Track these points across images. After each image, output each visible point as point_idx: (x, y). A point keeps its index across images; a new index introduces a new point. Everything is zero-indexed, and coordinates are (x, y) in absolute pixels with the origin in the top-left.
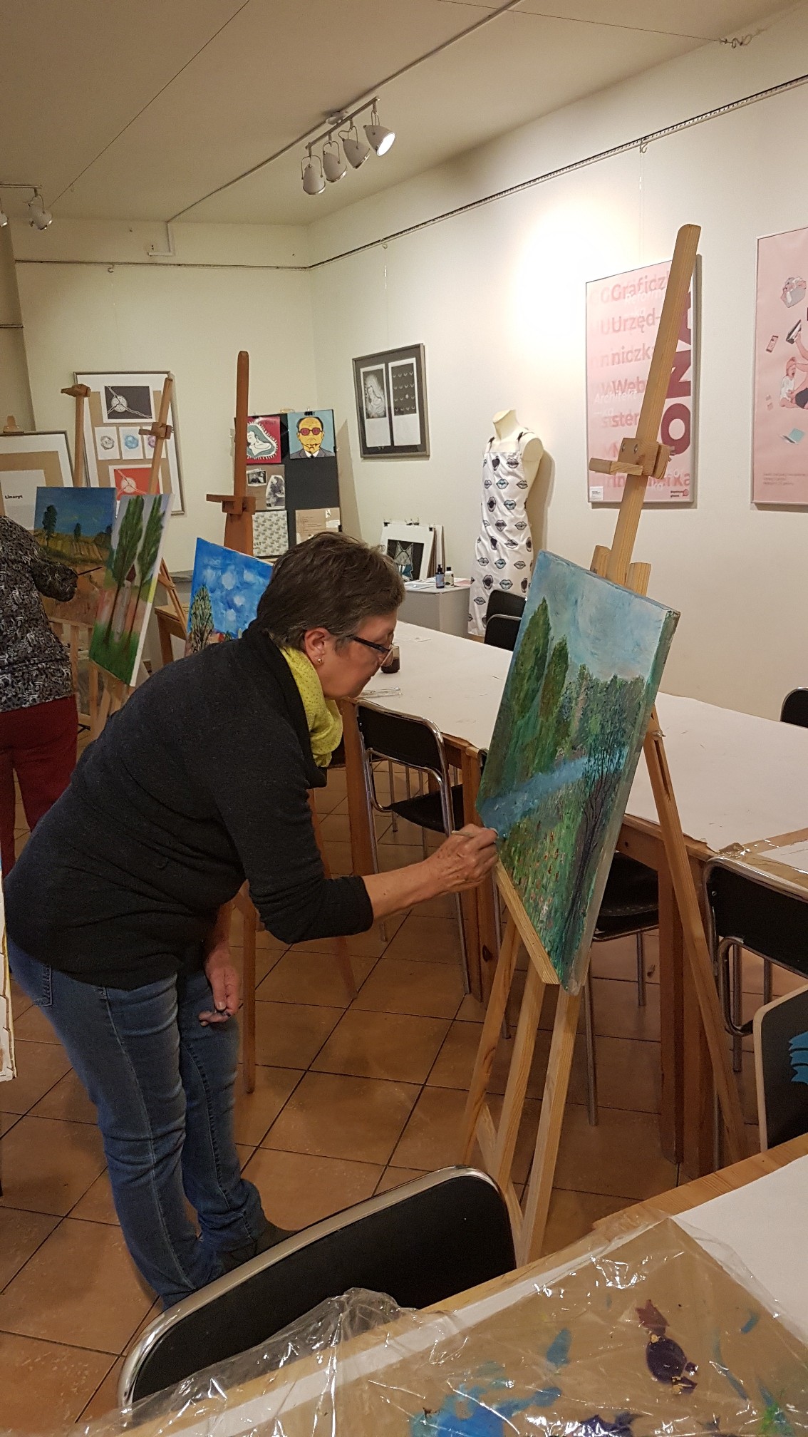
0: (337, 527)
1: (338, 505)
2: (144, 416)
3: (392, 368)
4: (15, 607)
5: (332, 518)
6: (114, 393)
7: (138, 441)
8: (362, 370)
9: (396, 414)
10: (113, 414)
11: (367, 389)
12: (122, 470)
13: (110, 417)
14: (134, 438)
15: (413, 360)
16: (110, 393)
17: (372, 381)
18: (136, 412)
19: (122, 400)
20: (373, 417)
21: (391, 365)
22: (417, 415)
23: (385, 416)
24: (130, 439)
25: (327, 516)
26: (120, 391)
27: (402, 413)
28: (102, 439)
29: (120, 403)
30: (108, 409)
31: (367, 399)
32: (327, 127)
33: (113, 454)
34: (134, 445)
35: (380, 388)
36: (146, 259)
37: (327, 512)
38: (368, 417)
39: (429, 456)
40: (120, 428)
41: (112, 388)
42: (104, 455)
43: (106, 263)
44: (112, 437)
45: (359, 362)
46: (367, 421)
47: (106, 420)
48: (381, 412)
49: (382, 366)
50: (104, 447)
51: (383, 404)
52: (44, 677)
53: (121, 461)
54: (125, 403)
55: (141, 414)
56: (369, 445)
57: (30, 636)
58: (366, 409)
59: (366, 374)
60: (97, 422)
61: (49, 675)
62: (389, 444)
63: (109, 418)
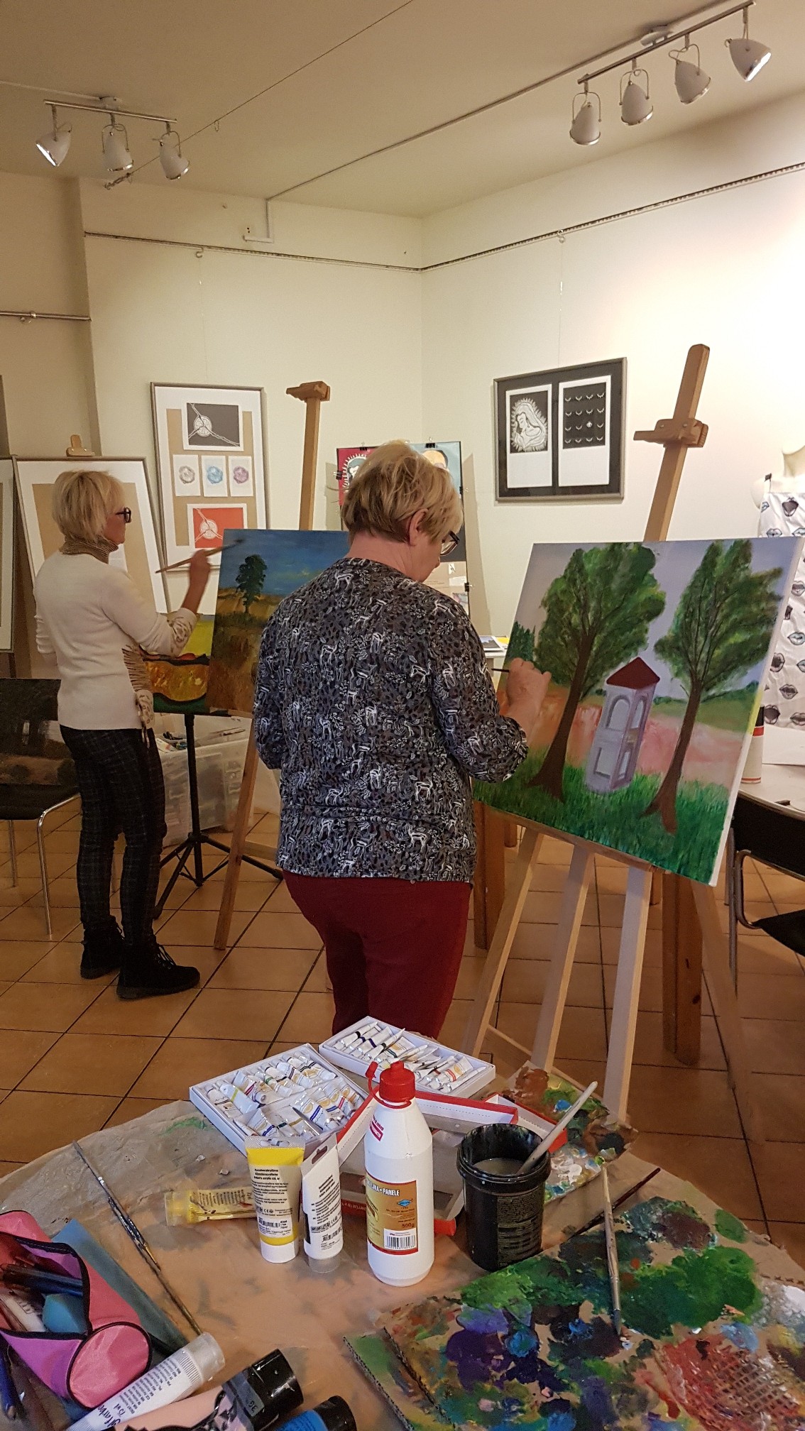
0: (463, 585)
1: (464, 559)
2: (230, 442)
3: (565, 389)
4: (362, 730)
5: (456, 574)
6: (197, 412)
7: (222, 473)
8: (509, 393)
9: (566, 446)
10: (195, 440)
11: (515, 418)
12: (202, 510)
13: (191, 442)
14: (218, 471)
15: (607, 379)
16: (194, 411)
17: (527, 409)
18: (221, 437)
19: (207, 421)
20: (523, 451)
21: (562, 386)
22: (606, 449)
23: (546, 448)
24: (214, 471)
25: (450, 572)
26: (205, 409)
27: (574, 445)
28: (181, 469)
29: (204, 426)
30: (189, 432)
31: (515, 429)
32: (637, 47)
33: (192, 490)
34: (217, 480)
35: (539, 415)
36: (240, 244)
37: (450, 567)
38: (514, 450)
39: (623, 498)
40: (203, 457)
41: (196, 405)
42: (183, 490)
43: (194, 245)
44: (192, 468)
45: (503, 384)
46: (510, 457)
47: (187, 446)
48: (540, 442)
49: (548, 388)
50: (183, 480)
51: (544, 434)
52: (373, 836)
53: (202, 498)
54: (210, 427)
55: (226, 440)
56: (510, 485)
57: (375, 774)
58: (511, 441)
59: (515, 399)
60: (176, 448)
61: (383, 834)
62: (550, 484)
63: (190, 444)
